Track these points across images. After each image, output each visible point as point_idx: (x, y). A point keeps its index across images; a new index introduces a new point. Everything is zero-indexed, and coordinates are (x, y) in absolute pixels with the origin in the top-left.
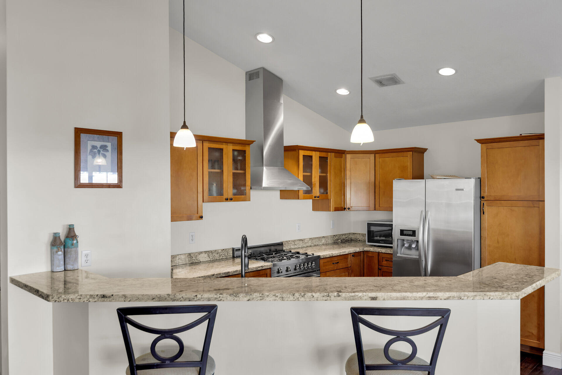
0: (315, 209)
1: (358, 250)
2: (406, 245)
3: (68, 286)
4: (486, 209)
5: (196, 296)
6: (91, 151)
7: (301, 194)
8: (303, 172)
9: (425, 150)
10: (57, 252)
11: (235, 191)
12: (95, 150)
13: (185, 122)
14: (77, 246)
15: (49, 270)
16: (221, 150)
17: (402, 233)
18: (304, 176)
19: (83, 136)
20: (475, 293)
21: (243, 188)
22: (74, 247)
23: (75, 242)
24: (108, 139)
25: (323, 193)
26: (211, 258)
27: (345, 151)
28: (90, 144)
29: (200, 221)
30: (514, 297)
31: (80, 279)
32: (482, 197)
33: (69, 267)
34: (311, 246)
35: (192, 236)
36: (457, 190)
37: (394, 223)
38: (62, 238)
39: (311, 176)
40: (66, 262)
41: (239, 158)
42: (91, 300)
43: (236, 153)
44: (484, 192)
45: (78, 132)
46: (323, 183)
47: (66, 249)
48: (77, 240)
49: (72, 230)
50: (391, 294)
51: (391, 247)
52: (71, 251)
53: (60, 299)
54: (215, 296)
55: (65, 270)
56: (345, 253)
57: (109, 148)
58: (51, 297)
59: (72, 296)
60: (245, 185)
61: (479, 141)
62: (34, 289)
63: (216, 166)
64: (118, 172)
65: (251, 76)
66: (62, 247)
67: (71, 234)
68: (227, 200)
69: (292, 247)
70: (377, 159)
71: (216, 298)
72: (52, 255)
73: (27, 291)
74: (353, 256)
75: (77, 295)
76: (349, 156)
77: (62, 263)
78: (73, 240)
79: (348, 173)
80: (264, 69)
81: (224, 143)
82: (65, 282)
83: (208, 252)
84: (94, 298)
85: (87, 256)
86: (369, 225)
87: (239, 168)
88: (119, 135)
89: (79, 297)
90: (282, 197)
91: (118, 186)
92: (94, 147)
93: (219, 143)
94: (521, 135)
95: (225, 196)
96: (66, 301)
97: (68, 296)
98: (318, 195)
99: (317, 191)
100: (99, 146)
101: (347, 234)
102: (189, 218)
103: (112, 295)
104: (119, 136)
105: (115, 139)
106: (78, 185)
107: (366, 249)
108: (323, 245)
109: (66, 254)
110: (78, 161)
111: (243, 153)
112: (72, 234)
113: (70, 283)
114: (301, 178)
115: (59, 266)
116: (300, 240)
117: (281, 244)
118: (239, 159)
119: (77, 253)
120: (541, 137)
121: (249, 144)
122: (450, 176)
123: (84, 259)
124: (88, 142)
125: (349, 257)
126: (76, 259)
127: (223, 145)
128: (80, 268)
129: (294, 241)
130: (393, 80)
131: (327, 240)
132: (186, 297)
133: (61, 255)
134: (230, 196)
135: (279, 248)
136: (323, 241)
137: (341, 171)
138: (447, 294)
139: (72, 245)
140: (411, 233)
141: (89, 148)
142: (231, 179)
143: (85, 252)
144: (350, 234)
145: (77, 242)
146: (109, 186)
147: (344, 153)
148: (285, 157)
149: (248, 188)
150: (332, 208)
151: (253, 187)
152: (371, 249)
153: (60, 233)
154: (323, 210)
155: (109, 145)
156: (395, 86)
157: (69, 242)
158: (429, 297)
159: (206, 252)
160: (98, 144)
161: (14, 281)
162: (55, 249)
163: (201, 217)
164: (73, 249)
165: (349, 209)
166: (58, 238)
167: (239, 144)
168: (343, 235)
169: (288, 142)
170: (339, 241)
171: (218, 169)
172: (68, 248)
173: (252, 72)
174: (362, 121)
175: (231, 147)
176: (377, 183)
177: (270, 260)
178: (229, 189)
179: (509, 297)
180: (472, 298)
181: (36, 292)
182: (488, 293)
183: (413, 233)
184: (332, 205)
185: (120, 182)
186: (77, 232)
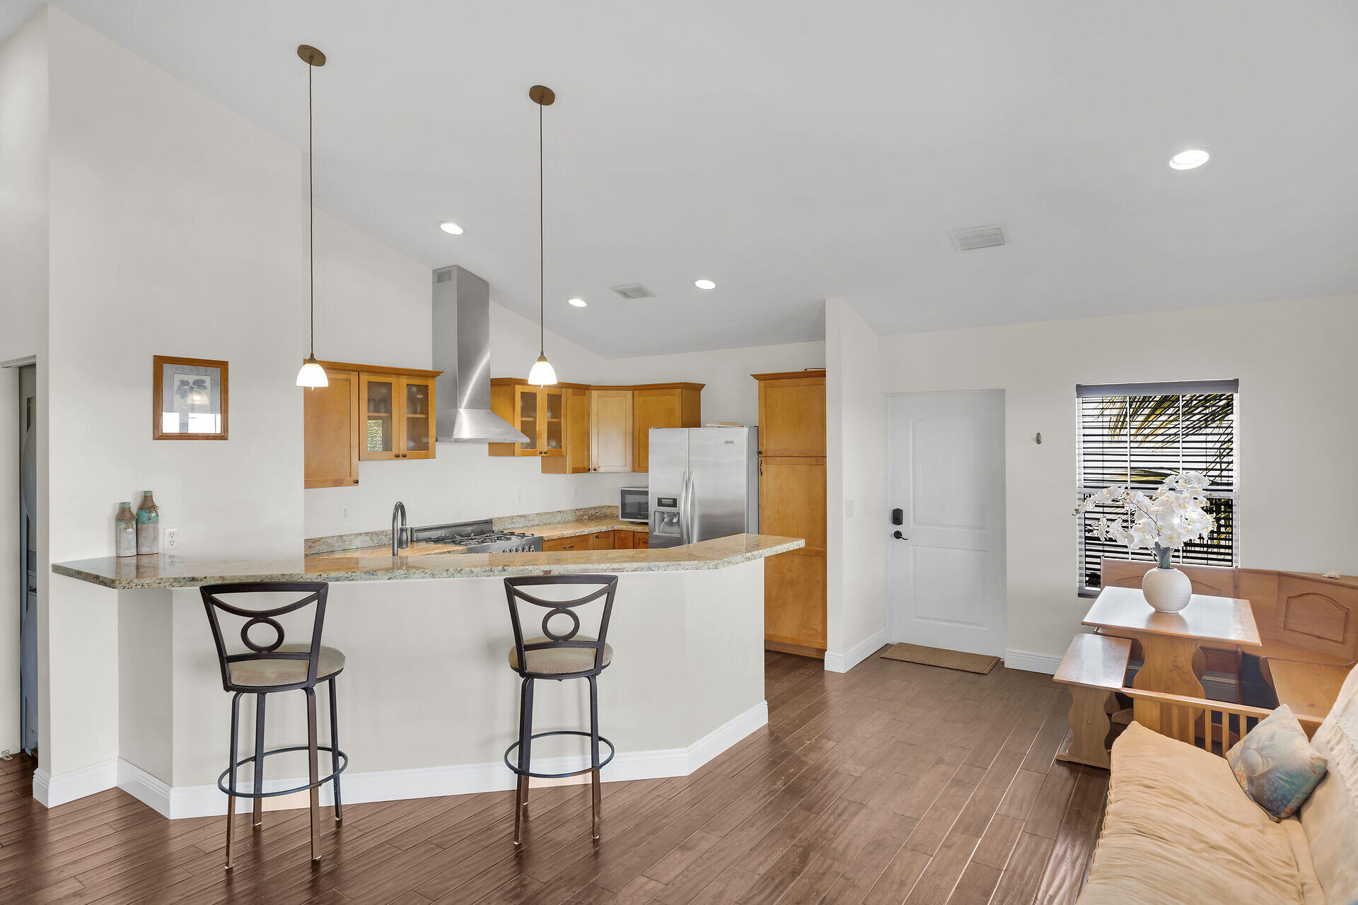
0: (545, 469)
1: (604, 529)
2: (666, 520)
3: (142, 570)
4: (764, 468)
5: (320, 575)
6: (179, 387)
7: (518, 449)
8: (522, 416)
9: (703, 386)
10: (125, 529)
11: (411, 444)
12: (186, 387)
13: (312, 354)
14: (157, 521)
15: (113, 554)
16: (389, 385)
17: (660, 503)
18: (522, 422)
19: (167, 368)
20: (668, 563)
21: (424, 440)
22: (152, 523)
23: (153, 515)
24: (206, 371)
25: (555, 448)
26: (376, 542)
27: (590, 386)
28: (178, 378)
29: (354, 488)
30: (711, 567)
31: (161, 564)
32: (760, 453)
33: (144, 550)
34: (539, 525)
35: (345, 510)
36: (727, 442)
37: (650, 490)
38: (134, 510)
39: (534, 423)
40: (140, 543)
41: (419, 396)
42: (175, 584)
43: (414, 389)
44: (762, 445)
45: (160, 362)
46: (554, 433)
47: (139, 526)
48: (156, 512)
49: (149, 498)
50: (568, 566)
51: (647, 524)
52: (147, 529)
53: (131, 584)
54: (346, 575)
55: (138, 554)
56: (583, 534)
57: (208, 384)
58: (117, 583)
59: (147, 581)
60: (427, 435)
61: (756, 377)
62: (91, 575)
63: (382, 407)
64: (221, 413)
65: (441, 276)
66: (134, 523)
67: (147, 504)
68: (397, 456)
69: (508, 526)
70: (637, 399)
71: (347, 578)
72: (118, 532)
73: (81, 579)
74: (597, 537)
75: (154, 579)
76: (595, 394)
77: (134, 544)
78: (151, 512)
79: (594, 418)
80: (460, 269)
81: (393, 376)
82: (138, 567)
83: (371, 533)
84: (180, 582)
85: (172, 535)
86: (624, 493)
87: (419, 410)
88: (223, 366)
89: (158, 581)
90: (492, 453)
91: (222, 437)
92: (184, 383)
93: (385, 375)
94: (806, 370)
95: (395, 451)
96: (139, 587)
97: (142, 581)
98: (546, 449)
99: (543, 443)
100: (191, 382)
101: (598, 507)
102: (338, 483)
103: (205, 577)
104: (222, 368)
105: (217, 372)
106: (159, 436)
107: (617, 527)
108: (559, 523)
109: (139, 532)
110: (159, 401)
111: (424, 389)
112: (149, 504)
113: (145, 567)
114: (518, 426)
115: (129, 549)
116: (521, 516)
117: (489, 522)
118: (418, 398)
119: (156, 530)
120: (822, 374)
121: (434, 377)
122: (728, 423)
123: (168, 539)
124: (174, 377)
125: (591, 538)
126: (156, 538)
127: (391, 377)
128: (160, 551)
129: (512, 518)
130: (640, 292)
131: (565, 516)
132: (306, 577)
133: (132, 533)
134: (403, 450)
135: (485, 527)
136: (559, 517)
137: (583, 416)
138: (635, 565)
139: (149, 519)
140: (671, 502)
141: (177, 383)
142: (404, 427)
143: (168, 531)
144: (603, 507)
145: (157, 516)
146: (207, 437)
147: (588, 389)
148: (493, 394)
149: (431, 440)
150: (569, 469)
151: (439, 438)
152: (624, 527)
153: (129, 503)
154: (556, 472)
155: (207, 379)
156: (644, 298)
157: (145, 515)
158: (613, 569)
159: (367, 534)
160: (191, 378)
161: (58, 569)
162: (123, 525)
163: (357, 482)
164: (151, 525)
165: (595, 470)
166: (127, 510)
167: (418, 376)
168: (591, 509)
169: (496, 374)
170: (585, 517)
171: (385, 413)
172: (143, 523)
173: (444, 270)
174: (542, 358)
175: (404, 381)
176: (636, 433)
177: (464, 543)
178: (402, 441)
179: (706, 566)
180: (664, 569)
181: (97, 579)
182: (682, 563)
183: (674, 503)
184: (569, 464)
185: (224, 432)
186: (157, 500)
